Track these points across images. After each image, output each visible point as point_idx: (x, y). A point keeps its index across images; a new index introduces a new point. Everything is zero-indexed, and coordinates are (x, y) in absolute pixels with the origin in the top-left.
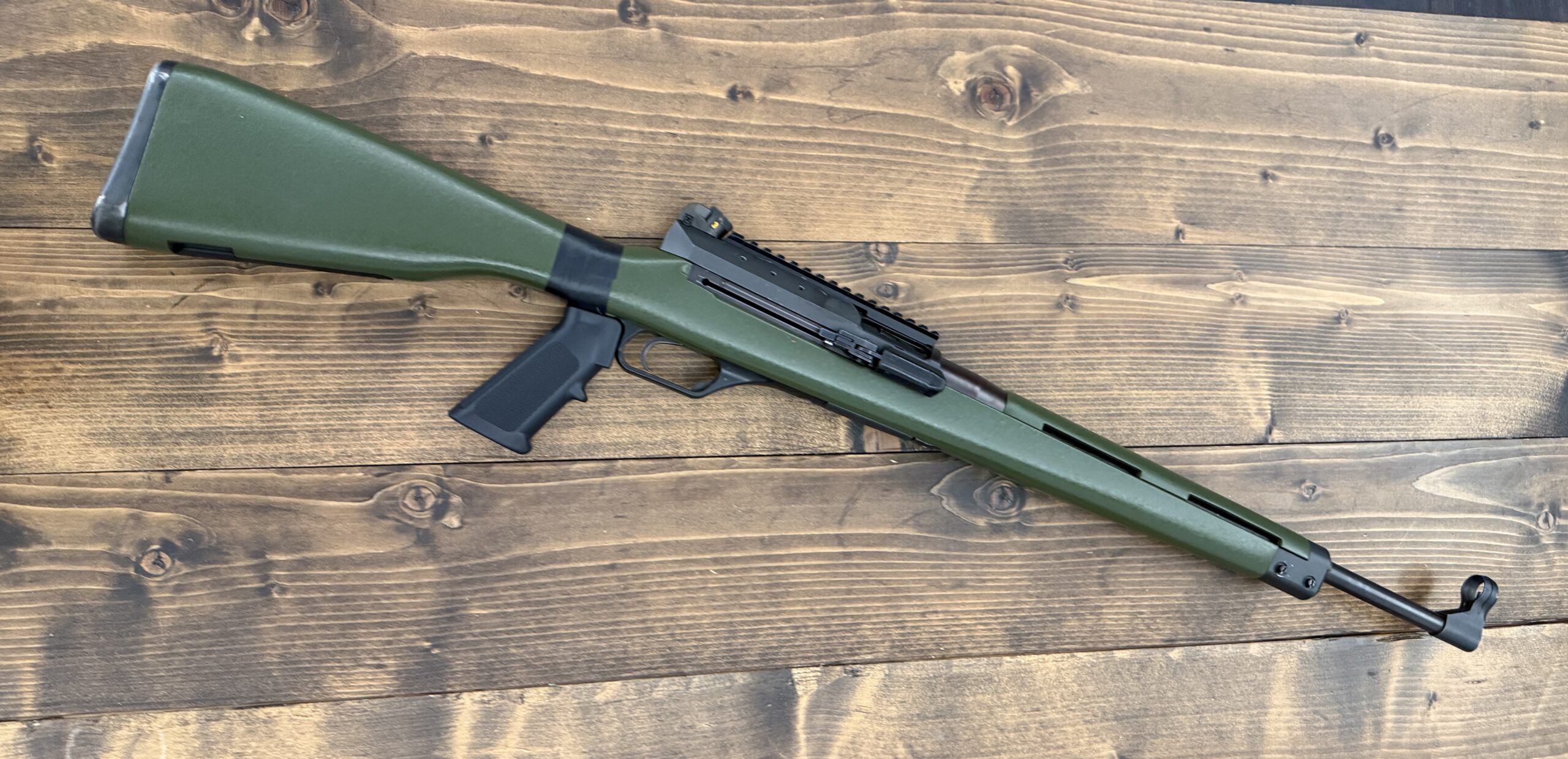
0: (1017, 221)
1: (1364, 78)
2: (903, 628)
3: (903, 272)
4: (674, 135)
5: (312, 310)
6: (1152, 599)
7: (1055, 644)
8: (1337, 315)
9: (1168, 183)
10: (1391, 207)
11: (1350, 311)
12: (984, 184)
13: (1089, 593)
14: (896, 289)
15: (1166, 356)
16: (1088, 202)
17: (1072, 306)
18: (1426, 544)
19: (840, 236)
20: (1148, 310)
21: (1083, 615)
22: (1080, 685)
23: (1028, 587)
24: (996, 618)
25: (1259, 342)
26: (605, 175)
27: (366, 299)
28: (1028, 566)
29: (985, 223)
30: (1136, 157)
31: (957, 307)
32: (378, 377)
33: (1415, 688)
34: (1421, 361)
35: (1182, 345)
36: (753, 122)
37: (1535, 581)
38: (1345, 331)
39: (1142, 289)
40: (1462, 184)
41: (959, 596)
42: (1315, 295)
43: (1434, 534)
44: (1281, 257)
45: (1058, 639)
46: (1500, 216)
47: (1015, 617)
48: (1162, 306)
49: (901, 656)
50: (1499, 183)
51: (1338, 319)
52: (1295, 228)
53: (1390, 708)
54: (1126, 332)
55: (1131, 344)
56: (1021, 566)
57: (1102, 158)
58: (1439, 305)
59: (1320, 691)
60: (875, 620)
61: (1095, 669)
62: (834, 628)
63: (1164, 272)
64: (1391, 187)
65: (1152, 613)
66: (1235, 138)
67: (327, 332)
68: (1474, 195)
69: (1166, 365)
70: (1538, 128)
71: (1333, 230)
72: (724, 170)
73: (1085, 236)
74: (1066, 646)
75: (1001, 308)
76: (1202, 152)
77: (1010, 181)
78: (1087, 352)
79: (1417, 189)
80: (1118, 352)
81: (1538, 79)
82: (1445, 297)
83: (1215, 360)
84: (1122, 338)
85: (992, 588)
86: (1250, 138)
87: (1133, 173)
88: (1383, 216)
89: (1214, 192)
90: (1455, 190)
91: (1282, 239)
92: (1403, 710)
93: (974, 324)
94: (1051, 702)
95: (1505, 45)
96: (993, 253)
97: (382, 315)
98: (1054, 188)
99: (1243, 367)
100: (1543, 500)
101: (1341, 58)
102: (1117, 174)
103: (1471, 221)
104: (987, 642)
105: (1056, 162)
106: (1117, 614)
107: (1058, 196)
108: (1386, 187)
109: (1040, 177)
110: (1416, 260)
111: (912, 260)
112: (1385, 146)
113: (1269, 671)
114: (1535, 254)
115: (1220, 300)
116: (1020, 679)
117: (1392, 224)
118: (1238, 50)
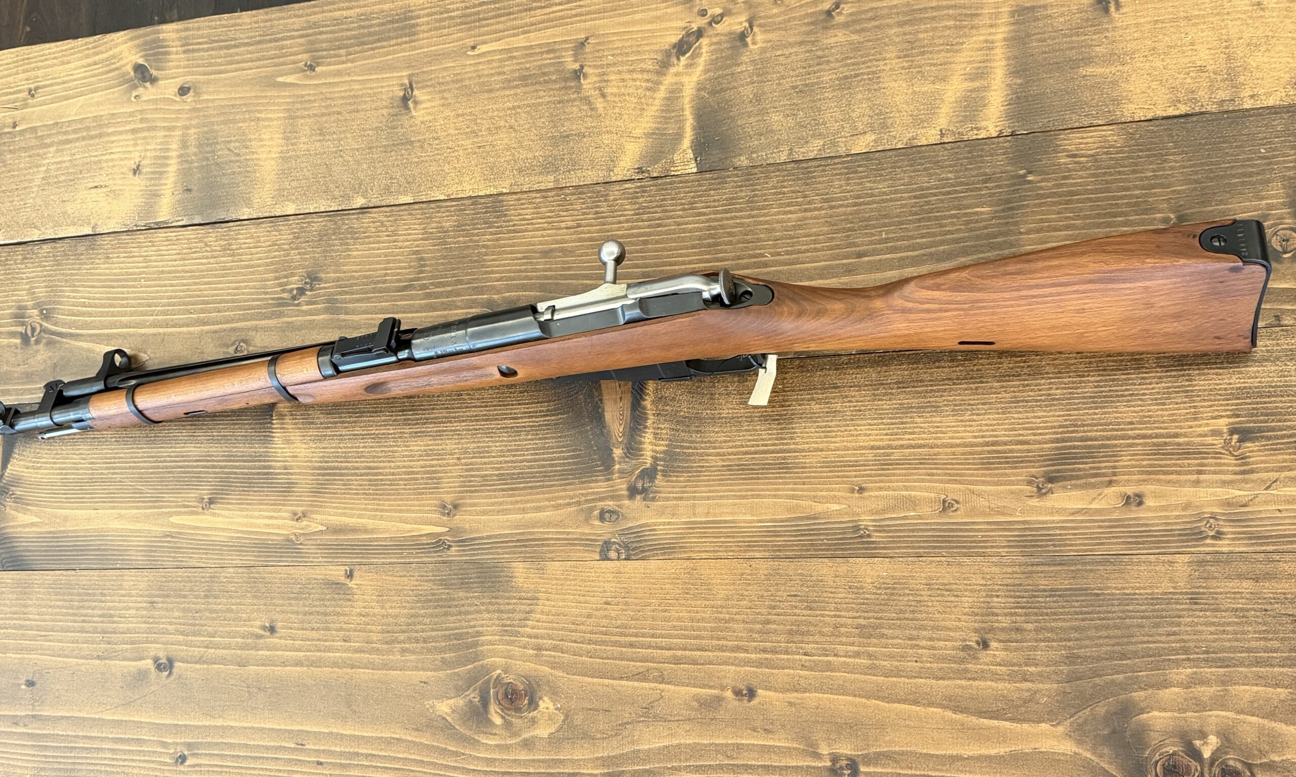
0: (493, 582)
1: (180, 723)
2: (597, 213)
3: (595, 534)
4: (806, 654)
5: (1144, 481)
6: (378, 249)
7: (462, 205)
8: (212, 506)
9: (358, 620)
10: (160, 605)
11: (200, 510)
12: (522, 616)
13: (432, 252)
14: (602, 518)
15: (363, 464)
16: (430, 601)
17: (444, 507)
18: (140, 305)
19: (653, 564)
20: (378, 505)
21: (439, 232)
22: (442, 170)
23: (487, 254)
24: (514, 225)
25: (282, 479)
26: (870, 614)
27: (1093, 492)
28: (486, 273)
29: (521, 580)
30: (387, 643)
31: (547, 503)
32: (1081, 420)
33: (151, 179)
34: (138, 468)
35: (348, 475)
36: (733, 667)
37: (45, 276)
38: (205, 492)
39: (382, 524)
40: (96, 628)
41: (547, 243)
42: (230, 523)
43: (132, 314)
44: (261, 556)
45: (461, 210)
46: (65, 600)
47: (498, 227)
48: (365, 509)
49: (598, 188)
50: (63, 630)
51: (211, 501)
52: (247, 582)
53: (172, 162)
54: (398, 485)
55: (393, 474)
56: (492, 272)
57: (417, 641)
58: (121, 517)
59: (234, 173)
60: (622, 218)
61: (429, 185)
62: (659, 210)
63: (364, 540)
64: (158, 623)
65: (379, 236)
66: (298, 663)
67: (1130, 460)
68: (86, 618)
69: (364, 457)
70: (27, 681)
71: (213, 582)
72: (759, 623)
73: (432, 571)
74: (454, 203)
75: (507, 503)
76: (328, 650)
77: (499, 619)
78: (433, 466)
79: (137, 623)
80: (404, 467)
81: (25, 726)
82: (117, 525)
83: (321, 462)
84: (401, 479)
85: (518, 252)
86: (284, 664)
87: (390, 628)
88: (168, 596)
89: (318, 613)
90: (102, 622)
91: (258, 573)
92: (162, 160)
93: (531, 488)
94: (468, 154)
95: (53, 757)
96: (515, 553)
97: (1077, 478)
98: (460, 613)
99: (296, 457)
100: (34, 347)
101: (200, 740)
102: (404, 628)
103: (89, 594)
104: (522, 204)
105: (458, 637)
106: (409, 234)
107: (456, 606)
108: (163, 623)
109: (472, 623)
110: (139, 558)
111: (587, 545)
112: (164, 661)
113: (279, 190)
114: (34, 567)
115: (314, 516)
116: (494, 173)
117: (159, 589)
118: (293, 746)
